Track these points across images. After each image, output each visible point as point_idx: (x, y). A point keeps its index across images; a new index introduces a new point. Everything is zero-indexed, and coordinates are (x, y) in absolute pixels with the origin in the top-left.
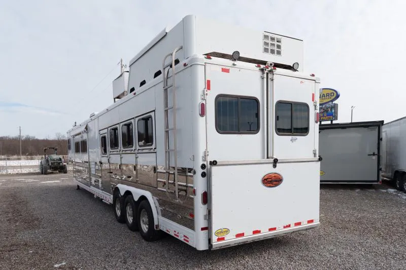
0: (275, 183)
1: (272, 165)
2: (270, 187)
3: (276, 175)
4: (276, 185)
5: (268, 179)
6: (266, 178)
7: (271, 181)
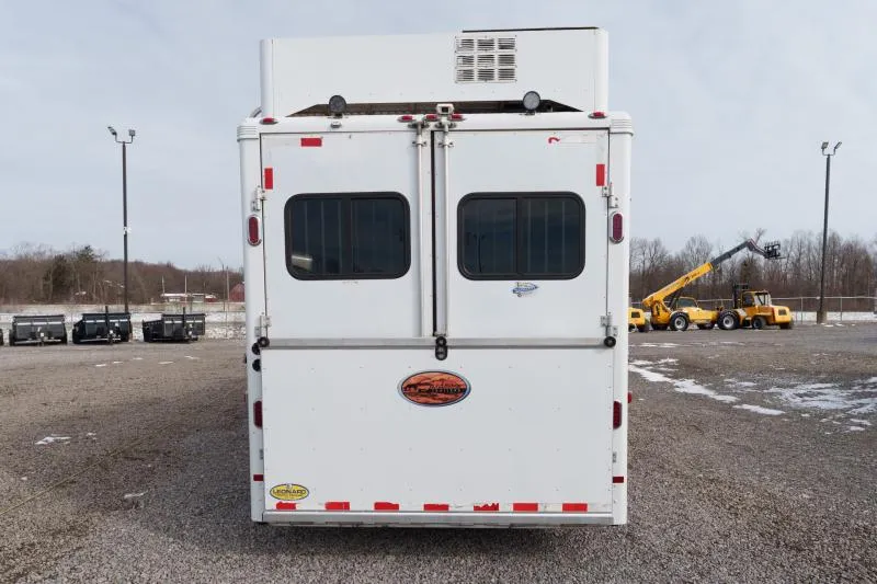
0: (443, 396)
1: (433, 352)
2: (426, 404)
3: (445, 377)
4: (446, 402)
5: (419, 384)
6: (413, 381)
7: (429, 391)
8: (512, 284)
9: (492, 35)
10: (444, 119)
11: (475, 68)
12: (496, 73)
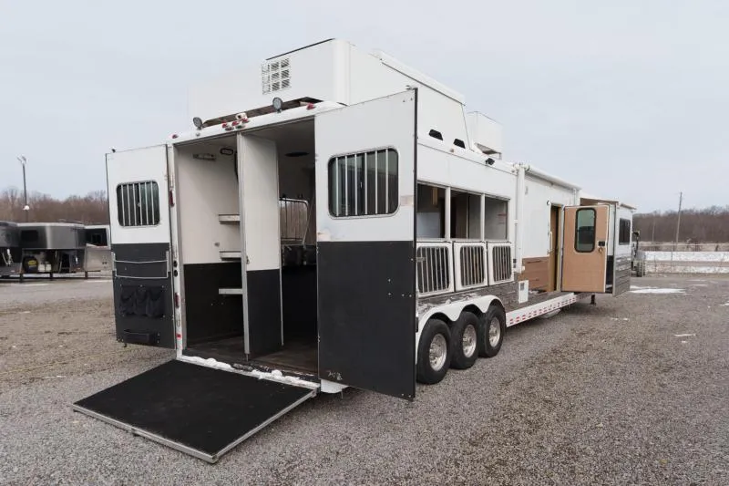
9: (279, 59)
10: (241, 124)
11: (271, 83)
12: (281, 84)
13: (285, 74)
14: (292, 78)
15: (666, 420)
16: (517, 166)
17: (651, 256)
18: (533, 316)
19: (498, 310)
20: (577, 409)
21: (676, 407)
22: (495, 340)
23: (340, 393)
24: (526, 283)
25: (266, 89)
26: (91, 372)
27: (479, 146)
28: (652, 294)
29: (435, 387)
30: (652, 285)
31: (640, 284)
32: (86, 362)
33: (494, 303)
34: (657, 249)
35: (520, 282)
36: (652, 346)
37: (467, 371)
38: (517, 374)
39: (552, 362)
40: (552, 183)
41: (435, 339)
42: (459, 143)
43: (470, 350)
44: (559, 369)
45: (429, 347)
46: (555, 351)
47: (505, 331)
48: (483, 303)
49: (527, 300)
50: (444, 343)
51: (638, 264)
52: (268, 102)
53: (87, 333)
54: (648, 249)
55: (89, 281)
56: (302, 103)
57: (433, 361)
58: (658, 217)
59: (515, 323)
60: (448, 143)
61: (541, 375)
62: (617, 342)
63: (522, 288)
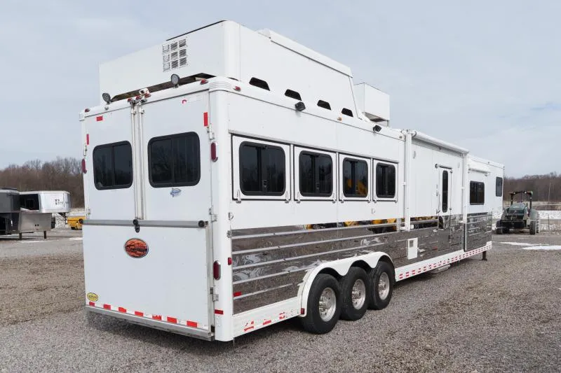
0: (139, 252)
1: (134, 228)
2: (134, 256)
3: (140, 242)
4: (140, 256)
5: (130, 245)
6: (129, 244)
7: (134, 249)
8: (169, 189)
9: (177, 40)
10: (143, 98)
11: (171, 61)
12: (179, 62)
13: (183, 53)
14: (189, 56)
15: (538, 367)
16: (405, 132)
17: (544, 215)
18: (422, 271)
19: (387, 266)
20: (455, 357)
21: (549, 356)
22: (384, 294)
23: (232, 341)
24: (416, 240)
25: (167, 67)
26: (15, 322)
27: (367, 115)
28: (542, 251)
29: (325, 336)
30: (544, 242)
31: (531, 242)
32: (11, 314)
33: (383, 259)
34: (553, 208)
35: (409, 240)
36: (536, 300)
37: (357, 322)
38: (402, 325)
39: (438, 314)
40: (440, 148)
41: (324, 292)
42: (347, 112)
43: (360, 302)
44: (444, 320)
45: (319, 300)
46: (442, 304)
47: (395, 285)
48: (372, 259)
49: (416, 256)
50: (333, 296)
51: (532, 222)
52: (166, 78)
53: (15, 288)
54: (543, 208)
55: (23, 242)
56: (197, 78)
57: (323, 313)
58: (554, 178)
59: (404, 278)
60: (336, 112)
61: (425, 326)
62: (503, 295)
63: (412, 245)
